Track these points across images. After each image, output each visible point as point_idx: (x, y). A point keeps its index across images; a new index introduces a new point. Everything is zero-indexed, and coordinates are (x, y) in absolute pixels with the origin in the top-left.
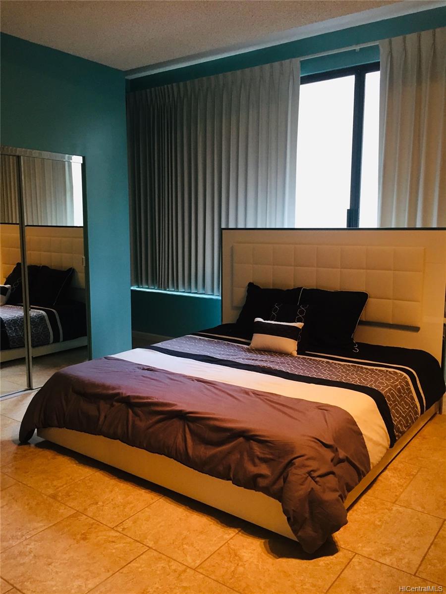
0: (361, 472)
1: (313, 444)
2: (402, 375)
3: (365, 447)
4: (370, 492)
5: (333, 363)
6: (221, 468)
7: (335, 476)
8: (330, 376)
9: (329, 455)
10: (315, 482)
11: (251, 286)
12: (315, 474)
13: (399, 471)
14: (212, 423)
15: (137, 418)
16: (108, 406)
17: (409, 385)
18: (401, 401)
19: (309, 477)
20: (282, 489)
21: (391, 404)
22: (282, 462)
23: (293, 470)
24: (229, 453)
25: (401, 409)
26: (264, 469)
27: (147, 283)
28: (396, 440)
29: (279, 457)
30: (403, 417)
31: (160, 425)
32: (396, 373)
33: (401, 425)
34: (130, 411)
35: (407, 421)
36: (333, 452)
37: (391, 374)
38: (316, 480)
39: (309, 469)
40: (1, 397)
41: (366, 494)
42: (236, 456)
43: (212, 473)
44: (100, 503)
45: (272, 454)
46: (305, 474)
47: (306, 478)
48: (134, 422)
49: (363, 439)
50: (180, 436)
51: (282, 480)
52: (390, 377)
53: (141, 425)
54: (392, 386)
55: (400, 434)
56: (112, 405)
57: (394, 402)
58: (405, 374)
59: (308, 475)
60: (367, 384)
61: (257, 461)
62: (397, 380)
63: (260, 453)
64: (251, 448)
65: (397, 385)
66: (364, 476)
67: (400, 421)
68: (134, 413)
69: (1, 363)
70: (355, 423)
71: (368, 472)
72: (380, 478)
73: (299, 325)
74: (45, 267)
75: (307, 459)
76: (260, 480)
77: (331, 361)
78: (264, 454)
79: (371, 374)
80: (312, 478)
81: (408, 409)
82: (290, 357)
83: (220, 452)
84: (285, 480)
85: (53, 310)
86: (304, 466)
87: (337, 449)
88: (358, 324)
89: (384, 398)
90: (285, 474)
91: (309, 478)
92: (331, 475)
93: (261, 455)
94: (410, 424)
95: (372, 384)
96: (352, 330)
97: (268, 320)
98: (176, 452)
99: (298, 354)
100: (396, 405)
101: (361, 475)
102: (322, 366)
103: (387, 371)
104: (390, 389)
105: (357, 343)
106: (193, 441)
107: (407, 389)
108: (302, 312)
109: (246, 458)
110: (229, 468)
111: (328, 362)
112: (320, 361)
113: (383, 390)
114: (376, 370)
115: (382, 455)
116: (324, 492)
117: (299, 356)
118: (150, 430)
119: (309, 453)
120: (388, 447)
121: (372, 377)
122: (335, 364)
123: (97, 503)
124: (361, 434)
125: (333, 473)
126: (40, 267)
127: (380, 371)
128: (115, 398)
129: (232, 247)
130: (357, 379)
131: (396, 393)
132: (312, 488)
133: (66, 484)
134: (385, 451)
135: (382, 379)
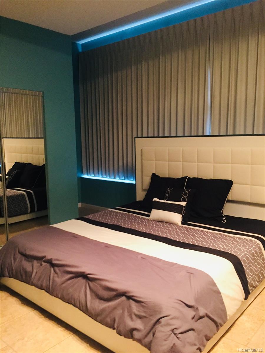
0: (219, 324)
1: (177, 306)
2: (256, 242)
3: (223, 303)
4: (228, 334)
5: (206, 231)
6: (109, 320)
7: (195, 332)
8: (202, 242)
9: (191, 313)
10: (177, 338)
11: (154, 175)
12: (177, 332)
13: (252, 316)
14: (104, 283)
15: (56, 275)
16: (39, 264)
17: (261, 250)
18: (255, 262)
19: (173, 333)
20: (151, 342)
21: (246, 266)
22: (152, 320)
23: (159, 328)
24: (115, 308)
25: (254, 269)
26: (138, 324)
27: (94, 173)
28: (249, 293)
29: (151, 315)
30: (256, 275)
31: (70, 281)
32: (251, 241)
33: (254, 281)
34: (52, 269)
35: (259, 277)
36: (195, 311)
37: (248, 241)
38: (178, 336)
39: (173, 327)
40: (1, 247)
41: (225, 337)
42: (119, 312)
43: (102, 322)
44: (26, 339)
45: (145, 312)
46: (168, 332)
47: (170, 335)
48: (53, 277)
49: (221, 296)
50: (83, 291)
51: (151, 334)
52: (247, 244)
53: (59, 280)
54: (247, 251)
55: (253, 288)
56: (41, 265)
57: (248, 264)
58: (258, 242)
59: (172, 332)
60: (228, 250)
61: (134, 317)
62: (252, 246)
63: (137, 310)
64: (130, 306)
65: (251, 251)
66: (221, 326)
67: (253, 278)
68: (54, 271)
69: (1, 225)
70: (214, 284)
71: (225, 323)
72: (237, 322)
73: (184, 204)
74: (29, 164)
75: (172, 319)
76: (135, 333)
77: (204, 230)
78: (139, 311)
79: (232, 241)
80: (175, 334)
81: (260, 268)
82: (176, 226)
83: (109, 307)
84: (154, 335)
85: (30, 191)
86: (168, 325)
87: (197, 308)
88: (226, 202)
89: (241, 261)
90: (154, 330)
91: (173, 335)
92: (191, 331)
93: (137, 313)
94: (262, 279)
95: (232, 250)
96: (222, 206)
97: (162, 200)
98: (80, 303)
99: (182, 224)
100: (250, 266)
101: (218, 326)
102: (198, 234)
103: (245, 239)
104: (246, 254)
105: (225, 216)
106: (91, 296)
107: (259, 253)
108: (185, 194)
109: (126, 314)
110: (114, 320)
111: (202, 231)
112: (197, 229)
113: (240, 255)
114: (237, 238)
115: (237, 308)
116: (184, 346)
117: (183, 225)
118: (64, 285)
119: (173, 313)
120: (243, 299)
121: (233, 244)
122: (207, 232)
123: (23, 339)
124: (220, 293)
125: (193, 330)
126: (26, 163)
127: (240, 238)
128: (43, 259)
129: (142, 150)
130: (221, 246)
131: (250, 257)
132: (174, 344)
133: (7, 321)
134: (240, 303)
135: (240, 246)
